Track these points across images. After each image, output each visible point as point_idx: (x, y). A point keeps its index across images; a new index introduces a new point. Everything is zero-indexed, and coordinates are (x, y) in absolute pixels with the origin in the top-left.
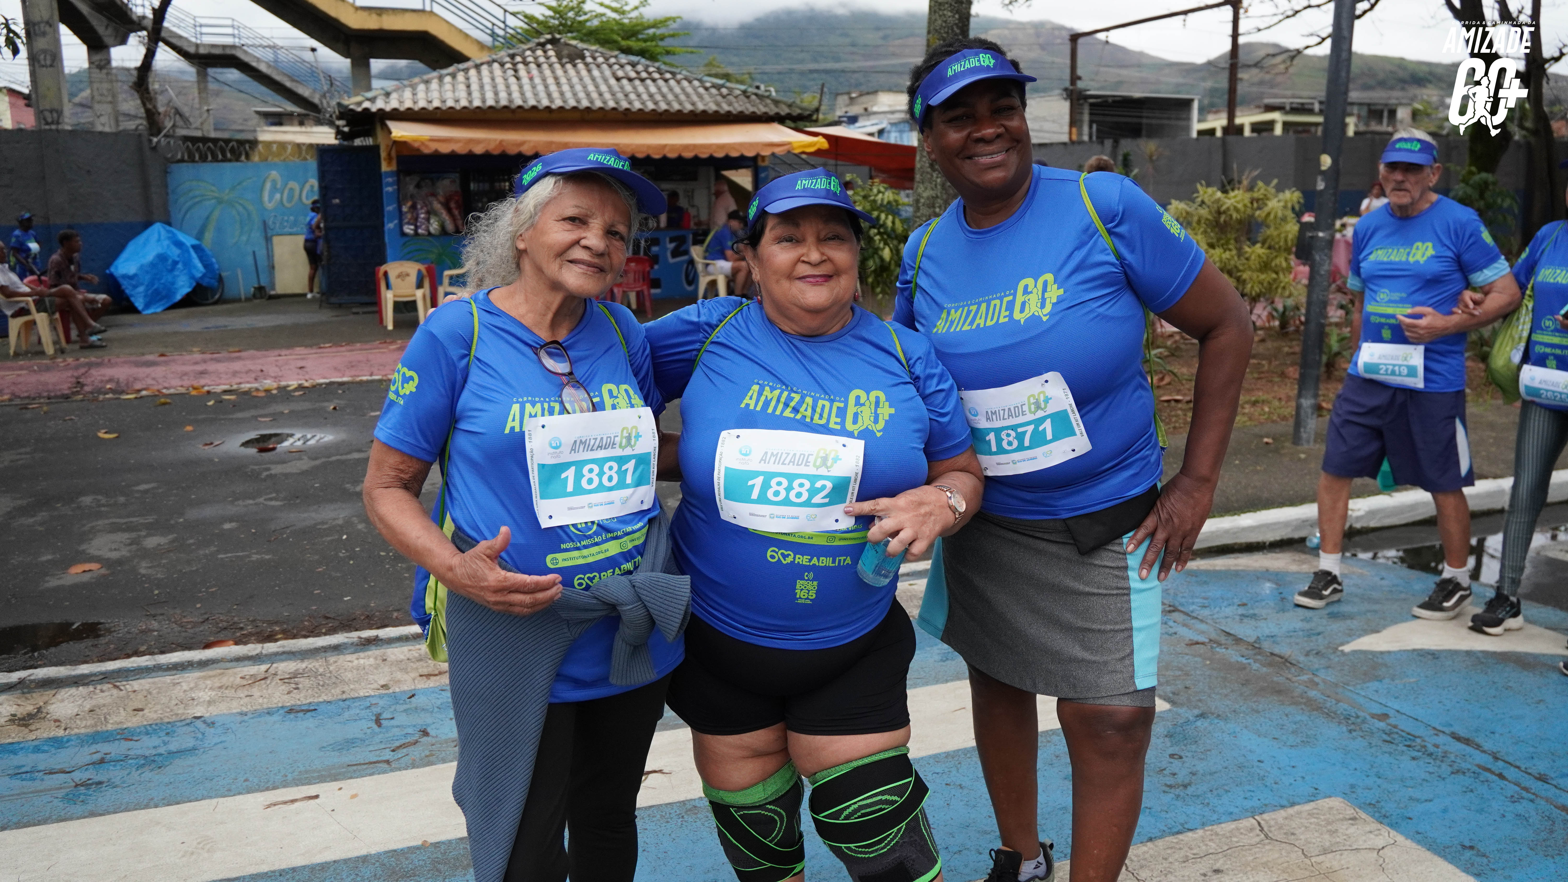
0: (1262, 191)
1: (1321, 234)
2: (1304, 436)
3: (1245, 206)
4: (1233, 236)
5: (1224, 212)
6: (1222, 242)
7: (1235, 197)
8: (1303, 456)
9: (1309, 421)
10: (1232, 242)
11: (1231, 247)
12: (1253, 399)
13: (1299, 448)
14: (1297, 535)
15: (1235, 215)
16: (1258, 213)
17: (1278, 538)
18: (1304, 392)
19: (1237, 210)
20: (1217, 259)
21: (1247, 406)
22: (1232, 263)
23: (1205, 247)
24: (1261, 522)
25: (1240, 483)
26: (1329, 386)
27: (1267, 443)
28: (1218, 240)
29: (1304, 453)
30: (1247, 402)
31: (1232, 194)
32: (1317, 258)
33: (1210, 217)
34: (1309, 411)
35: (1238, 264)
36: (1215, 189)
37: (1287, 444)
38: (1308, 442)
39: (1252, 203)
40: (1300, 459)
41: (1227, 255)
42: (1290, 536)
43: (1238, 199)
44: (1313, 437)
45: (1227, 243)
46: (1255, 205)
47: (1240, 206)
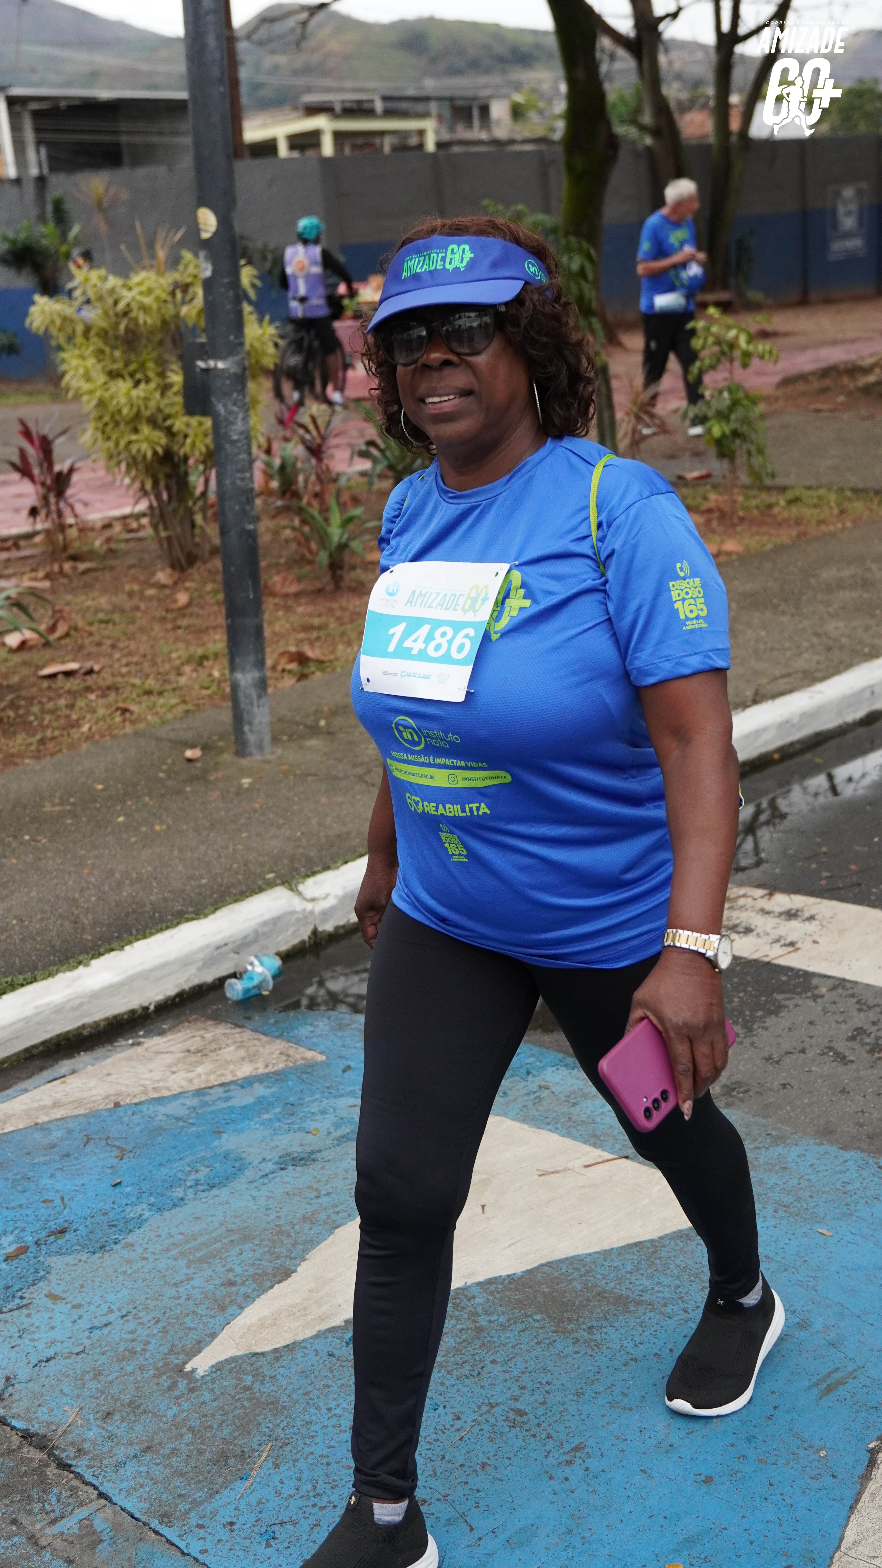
0: (191, 269)
1: (221, 365)
2: (251, 738)
3: (157, 299)
4: (154, 354)
5: (125, 314)
6: (133, 367)
7: (140, 284)
8: (246, 781)
9: (256, 710)
10: (151, 365)
11: (151, 374)
12: (200, 652)
13: (244, 762)
14: (209, 977)
15: (142, 318)
16: (184, 310)
17: (172, 991)
18: (238, 661)
19: (144, 308)
20: (123, 401)
21: (187, 669)
22: (152, 404)
23: (102, 379)
24: (130, 972)
25: (112, 872)
26: (335, 605)
27: (190, 760)
28: (127, 365)
29: (249, 773)
30: (188, 661)
31: (136, 279)
32: (220, 409)
33: (103, 324)
34: (254, 693)
35: (162, 405)
36: (103, 272)
37: (227, 757)
38: (260, 747)
39: (173, 294)
40: (240, 791)
41: (141, 391)
42: (196, 981)
43: (144, 288)
44: (267, 738)
45: (142, 367)
46: (179, 295)
47: (147, 301)
